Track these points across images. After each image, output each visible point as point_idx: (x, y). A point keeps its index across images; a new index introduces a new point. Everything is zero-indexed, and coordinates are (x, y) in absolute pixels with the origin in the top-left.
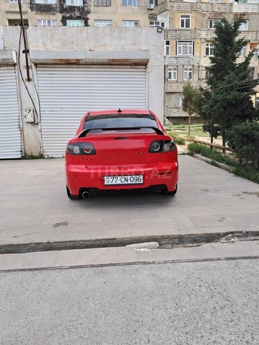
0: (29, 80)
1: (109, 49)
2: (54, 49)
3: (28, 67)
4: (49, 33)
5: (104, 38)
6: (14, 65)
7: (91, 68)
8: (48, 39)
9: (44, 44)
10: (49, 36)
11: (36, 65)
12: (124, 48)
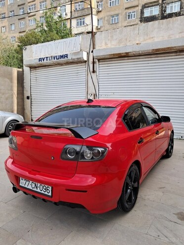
0: (94, 72)
1: (156, 40)
2: (113, 47)
3: (94, 63)
4: (110, 35)
5: (152, 31)
6: (85, 62)
7: (139, 58)
8: (109, 40)
9: (106, 44)
10: (109, 37)
11: (99, 60)
12: (170, 38)
